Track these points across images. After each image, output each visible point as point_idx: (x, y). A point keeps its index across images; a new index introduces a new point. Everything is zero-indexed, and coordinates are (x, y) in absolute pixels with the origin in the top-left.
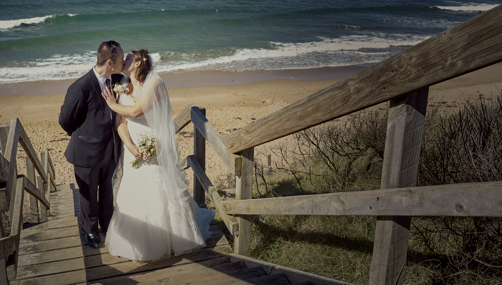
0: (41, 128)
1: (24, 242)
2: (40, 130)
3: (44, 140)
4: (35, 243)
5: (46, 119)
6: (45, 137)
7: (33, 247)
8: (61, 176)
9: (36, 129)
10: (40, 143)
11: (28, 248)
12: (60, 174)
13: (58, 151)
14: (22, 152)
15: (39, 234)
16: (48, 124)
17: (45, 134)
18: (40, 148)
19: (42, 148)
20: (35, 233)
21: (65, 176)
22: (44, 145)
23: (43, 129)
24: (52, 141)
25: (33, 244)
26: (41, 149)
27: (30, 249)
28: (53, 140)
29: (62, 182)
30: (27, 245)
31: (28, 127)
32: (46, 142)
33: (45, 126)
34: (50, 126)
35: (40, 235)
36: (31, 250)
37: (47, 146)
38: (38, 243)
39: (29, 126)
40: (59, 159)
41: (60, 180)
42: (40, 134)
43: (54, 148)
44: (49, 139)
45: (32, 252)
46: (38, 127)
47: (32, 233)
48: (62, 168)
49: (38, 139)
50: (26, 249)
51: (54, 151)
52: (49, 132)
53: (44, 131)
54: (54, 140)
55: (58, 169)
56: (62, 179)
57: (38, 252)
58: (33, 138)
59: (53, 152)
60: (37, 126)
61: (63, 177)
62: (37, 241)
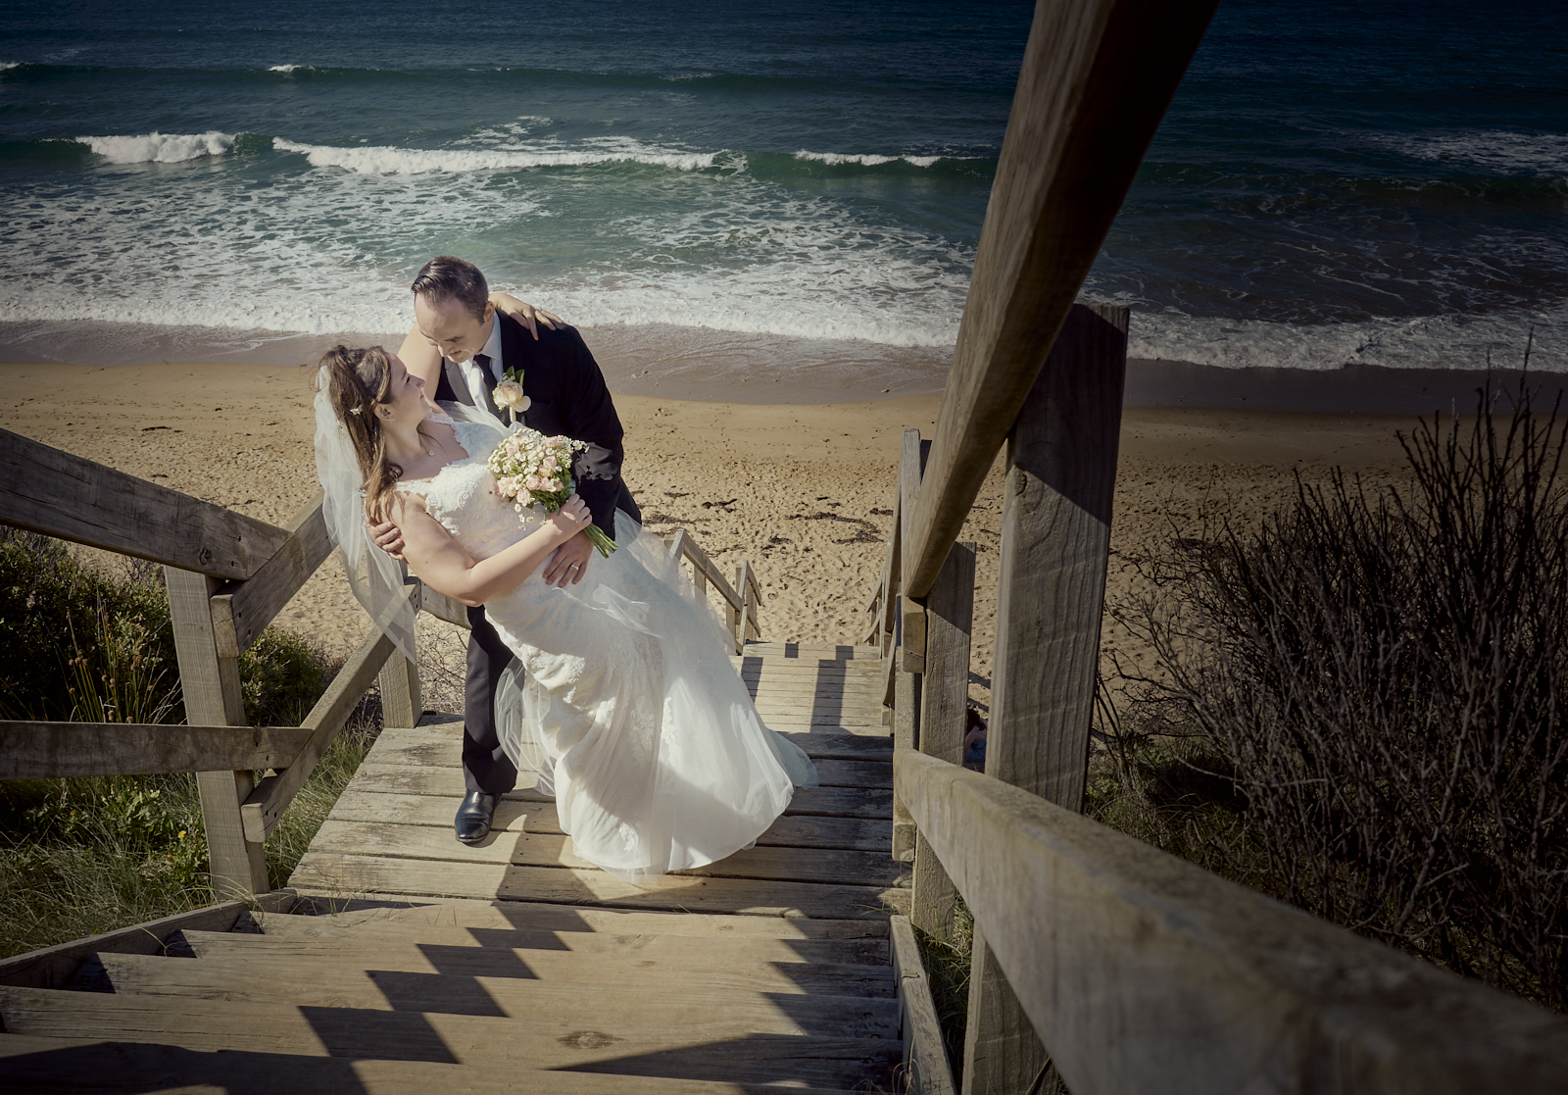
0: (769, 475)
1: (399, 760)
2: (767, 481)
3: (772, 512)
4: (425, 768)
5: (789, 451)
6: (776, 502)
7: (414, 779)
8: (793, 621)
9: (757, 478)
10: (758, 518)
11: (403, 777)
12: (793, 614)
13: (801, 549)
14: (707, 537)
15: (445, 746)
16: (791, 467)
17: (778, 495)
18: (757, 532)
19: (761, 533)
20: (437, 742)
21: (804, 620)
22: (770, 524)
23: (775, 478)
24: (792, 518)
25: (417, 769)
26: (759, 536)
27: (404, 781)
28: (796, 513)
29: (793, 638)
30: (403, 768)
31: (736, 470)
32: (776, 516)
33: (784, 473)
34: (794, 474)
35: (446, 750)
36: (405, 784)
37: (776, 531)
38: (431, 769)
39: (740, 465)
40: (800, 570)
41: (788, 630)
42: (765, 492)
43: (793, 536)
44: (784, 510)
45: (406, 789)
46: (764, 471)
47: (428, 742)
48: (802, 597)
49: (755, 505)
50: (396, 779)
51: (793, 546)
52: (789, 490)
53: (778, 486)
54: (798, 516)
55: (791, 598)
56: (795, 628)
57: (419, 794)
58: (743, 501)
59: (790, 547)
60: (760, 468)
61: (799, 624)
62: (433, 765)
